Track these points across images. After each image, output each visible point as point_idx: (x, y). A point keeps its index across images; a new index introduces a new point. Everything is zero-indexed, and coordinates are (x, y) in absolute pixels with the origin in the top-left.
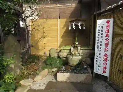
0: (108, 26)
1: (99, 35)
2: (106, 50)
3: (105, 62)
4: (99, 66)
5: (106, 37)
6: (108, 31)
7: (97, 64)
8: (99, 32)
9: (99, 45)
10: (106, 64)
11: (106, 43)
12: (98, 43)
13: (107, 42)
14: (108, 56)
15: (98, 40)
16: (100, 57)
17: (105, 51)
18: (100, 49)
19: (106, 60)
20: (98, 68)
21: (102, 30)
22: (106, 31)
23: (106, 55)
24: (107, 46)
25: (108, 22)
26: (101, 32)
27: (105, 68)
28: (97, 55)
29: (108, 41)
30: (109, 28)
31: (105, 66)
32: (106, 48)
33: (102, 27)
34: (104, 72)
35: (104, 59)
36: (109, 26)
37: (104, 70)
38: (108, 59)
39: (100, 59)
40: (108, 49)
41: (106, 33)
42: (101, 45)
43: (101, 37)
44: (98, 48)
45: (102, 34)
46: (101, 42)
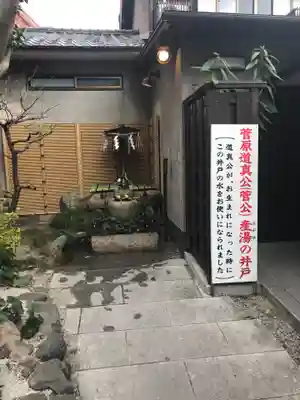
0: (246, 146)
1: (220, 169)
2: (245, 209)
3: (246, 244)
5: (243, 173)
6: (246, 158)
7: (220, 255)
8: (220, 162)
9: (224, 197)
10: (247, 249)
11: (245, 190)
12: (220, 194)
13: (247, 187)
14: (251, 227)
15: (220, 186)
16: (229, 235)
17: (244, 213)
18: (225, 212)
20: (225, 266)
21: (230, 156)
22: (241, 158)
23: (245, 224)
24: (248, 200)
25: (246, 133)
26: (226, 162)
27: (245, 260)
28: (220, 228)
29: (248, 184)
30: (251, 150)
31: (245, 255)
32: (246, 206)
33: (230, 147)
34: (243, 273)
35: (243, 235)
36: (250, 144)
37: (244, 266)
38: (251, 234)
39: (230, 239)
40: (250, 207)
41: (243, 164)
42: (229, 198)
43: (228, 176)
44: (220, 209)
45: (230, 167)
46: (228, 190)
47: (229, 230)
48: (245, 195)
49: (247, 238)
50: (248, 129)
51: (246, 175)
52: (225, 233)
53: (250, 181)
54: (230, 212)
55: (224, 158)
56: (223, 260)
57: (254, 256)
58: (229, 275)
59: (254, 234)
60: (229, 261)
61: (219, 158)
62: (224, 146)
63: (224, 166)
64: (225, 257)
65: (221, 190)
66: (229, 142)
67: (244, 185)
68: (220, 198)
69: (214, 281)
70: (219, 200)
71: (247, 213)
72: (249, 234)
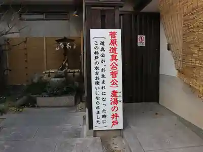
0: (113, 42)
1: (97, 58)
2: (114, 83)
3: (115, 105)
4: (104, 116)
5: (112, 60)
6: (114, 50)
7: (98, 113)
8: (96, 53)
9: (100, 75)
10: (116, 109)
11: (114, 71)
12: (97, 73)
13: (115, 69)
14: (118, 95)
15: (97, 68)
16: (104, 100)
17: (113, 86)
18: (101, 85)
19: (116, 102)
20: (101, 120)
21: (103, 49)
22: (110, 50)
23: (114, 93)
24: (116, 77)
25: (113, 35)
26: (100, 53)
27: (115, 116)
28: (98, 95)
29: (115, 67)
30: (117, 45)
31: (114, 112)
32: (114, 81)
33: (103, 43)
34: (113, 124)
35: (113, 100)
36: (116, 41)
37: (114, 119)
39: (104, 102)
40: (117, 81)
41: (112, 54)
42: (103, 76)
43: (102, 61)
44: (97, 83)
45: (103, 56)
46: (102, 71)
47: (104, 96)
48: (114, 74)
50: (114, 32)
51: (114, 61)
52: (101, 99)
53: (116, 65)
54: (103, 85)
55: (99, 51)
57: (120, 113)
58: (105, 125)
59: (120, 99)
61: (96, 50)
62: (99, 43)
63: (99, 55)
64: (102, 114)
65: (98, 71)
66: (102, 40)
67: (113, 68)
68: (97, 76)
69: (95, 128)
70: (97, 77)
71: (115, 85)
72: (117, 99)
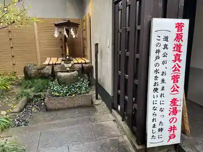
0: (179, 37)
1: (158, 58)
2: (175, 90)
3: (174, 116)
5: (175, 61)
6: (178, 48)
7: (154, 126)
8: (158, 51)
9: (159, 81)
10: (174, 120)
11: (175, 74)
12: (156, 77)
13: (177, 72)
14: (178, 103)
15: (156, 71)
16: (161, 110)
17: (174, 93)
18: (160, 92)
21: (165, 46)
22: (174, 48)
23: (174, 101)
24: (177, 82)
25: (179, 26)
26: (162, 51)
27: (173, 129)
28: (155, 105)
29: (178, 70)
30: (182, 41)
31: (172, 125)
32: (175, 86)
33: (166, 39)
34: (170, 137)
35: (172, 110)
36: (182, 36)
37: (172, 133)
38: (178, 108)
39: (162, 113)
40: (178, 87)
41: (176, 53)
42: (163, 81)
43: (164, 63)
44: (156, 90)
45: (165, 55)
46: (162, 75)
47: (162, 106)
48: (175, 79)
49: (175, 112)
50: (181, 23)
51: (177, 62)
52: (158, 109)
53: (179, 67)
54: (163, 92)
55: (161, 48)
56: (156, 130)
58: (160, 140)
59: (180, 108)
60: (160, 130)
61: (157, 48)
62: (162, 38)
63: (161, 54)
64: (158, 127)
65: (158, 74)
66: (167, 34)
67: (175, 71)
68: (156, 81)
69: (149, 145)
70: (156, 83)
71: (176, 92)
72: (176, 108)
